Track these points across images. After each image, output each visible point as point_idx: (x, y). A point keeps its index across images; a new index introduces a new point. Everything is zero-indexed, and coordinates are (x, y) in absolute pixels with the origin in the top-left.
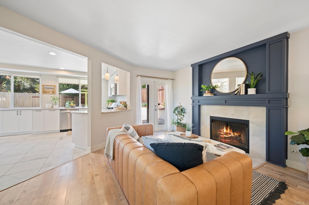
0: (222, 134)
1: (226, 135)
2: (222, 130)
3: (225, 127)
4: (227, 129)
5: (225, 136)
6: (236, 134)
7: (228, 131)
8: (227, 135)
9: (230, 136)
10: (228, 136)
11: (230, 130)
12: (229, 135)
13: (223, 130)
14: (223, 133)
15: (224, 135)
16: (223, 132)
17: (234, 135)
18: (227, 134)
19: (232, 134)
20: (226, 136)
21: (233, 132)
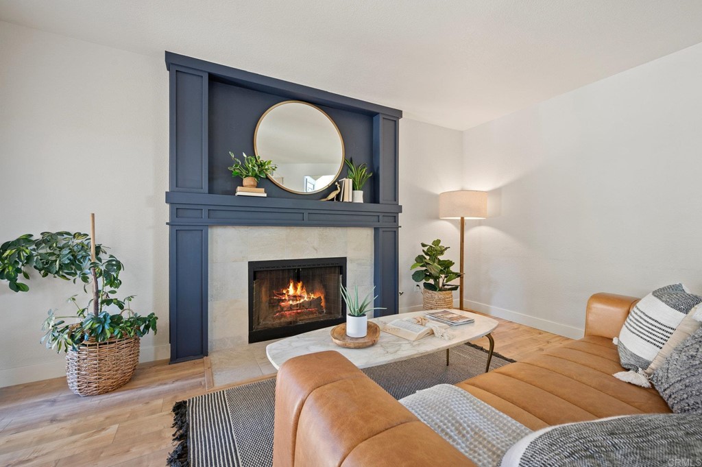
0: (285, 299)
1: (293, 300)
2: (284, 292)
3: (292, 285)
4: (296, 288)
5: (291, 302)
6: (312, 296)
7: (299, 292)
8: (297, 300)
9: (302, 301)
10: (298, 302)
11: (302, 289)
12: (300, 300)
13: (288, 292)
14: (287, 298)
15: (289, 300)
16: (288, 296)
17: (310, 298)
18: (295, 297)
19: (306, 296)
20: (295, 303)
21: (308, 293)
